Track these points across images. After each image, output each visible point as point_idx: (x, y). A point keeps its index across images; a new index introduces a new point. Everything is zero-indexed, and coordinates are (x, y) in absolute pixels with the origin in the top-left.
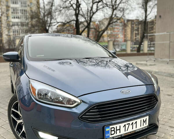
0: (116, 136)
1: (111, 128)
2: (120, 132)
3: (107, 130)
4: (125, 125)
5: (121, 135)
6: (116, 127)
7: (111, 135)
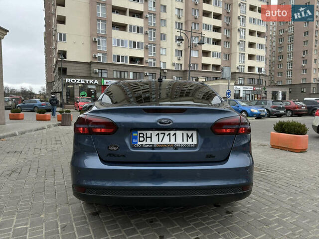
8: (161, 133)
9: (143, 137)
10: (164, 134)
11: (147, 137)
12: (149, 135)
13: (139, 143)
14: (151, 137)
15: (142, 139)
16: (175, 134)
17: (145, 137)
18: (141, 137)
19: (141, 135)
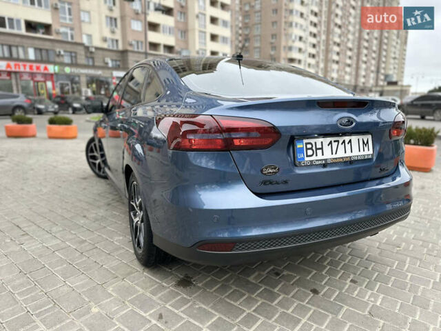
8: (335, 141)
9: (311, 149)
10: (338, 141)
11: (317, 149)
12: (319, 146)
13: (307, 159)
14: (322, 149)
15: (310, 152)
16: (350, 141)
17: (314, 148)
18: (309, 149)
19: (309, 146)
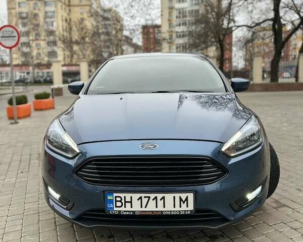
0: (124, 211)
1: (116, 197)
2: (132, 207)
3: (109, 198)
4: (141, 198)
5: (134, 212)
6: (125, 197)
7: (116, 207)
